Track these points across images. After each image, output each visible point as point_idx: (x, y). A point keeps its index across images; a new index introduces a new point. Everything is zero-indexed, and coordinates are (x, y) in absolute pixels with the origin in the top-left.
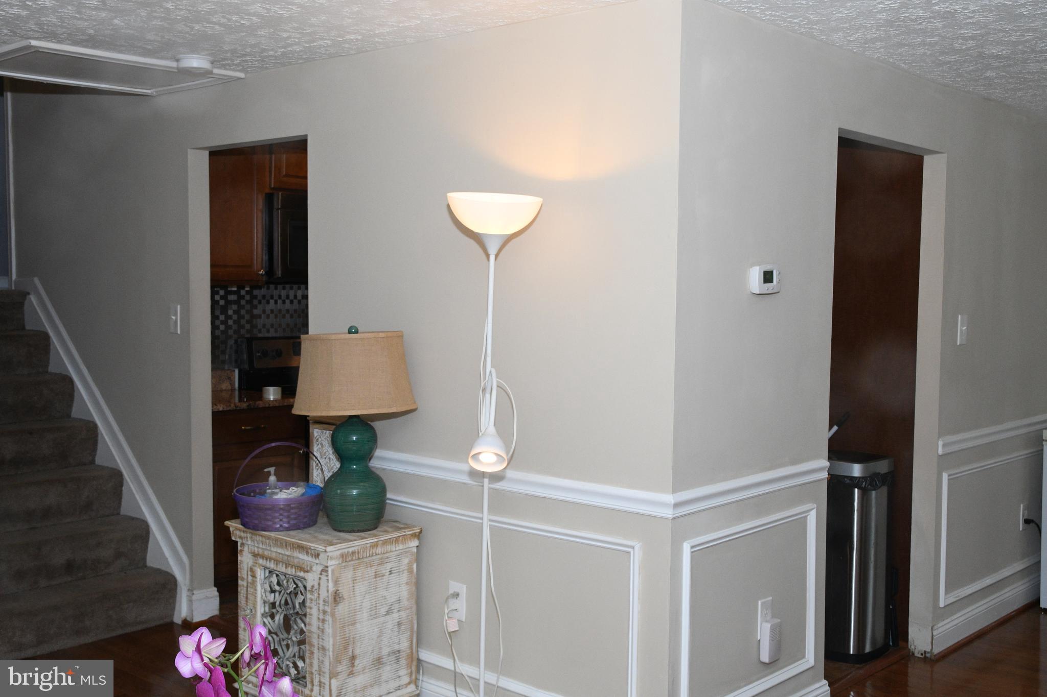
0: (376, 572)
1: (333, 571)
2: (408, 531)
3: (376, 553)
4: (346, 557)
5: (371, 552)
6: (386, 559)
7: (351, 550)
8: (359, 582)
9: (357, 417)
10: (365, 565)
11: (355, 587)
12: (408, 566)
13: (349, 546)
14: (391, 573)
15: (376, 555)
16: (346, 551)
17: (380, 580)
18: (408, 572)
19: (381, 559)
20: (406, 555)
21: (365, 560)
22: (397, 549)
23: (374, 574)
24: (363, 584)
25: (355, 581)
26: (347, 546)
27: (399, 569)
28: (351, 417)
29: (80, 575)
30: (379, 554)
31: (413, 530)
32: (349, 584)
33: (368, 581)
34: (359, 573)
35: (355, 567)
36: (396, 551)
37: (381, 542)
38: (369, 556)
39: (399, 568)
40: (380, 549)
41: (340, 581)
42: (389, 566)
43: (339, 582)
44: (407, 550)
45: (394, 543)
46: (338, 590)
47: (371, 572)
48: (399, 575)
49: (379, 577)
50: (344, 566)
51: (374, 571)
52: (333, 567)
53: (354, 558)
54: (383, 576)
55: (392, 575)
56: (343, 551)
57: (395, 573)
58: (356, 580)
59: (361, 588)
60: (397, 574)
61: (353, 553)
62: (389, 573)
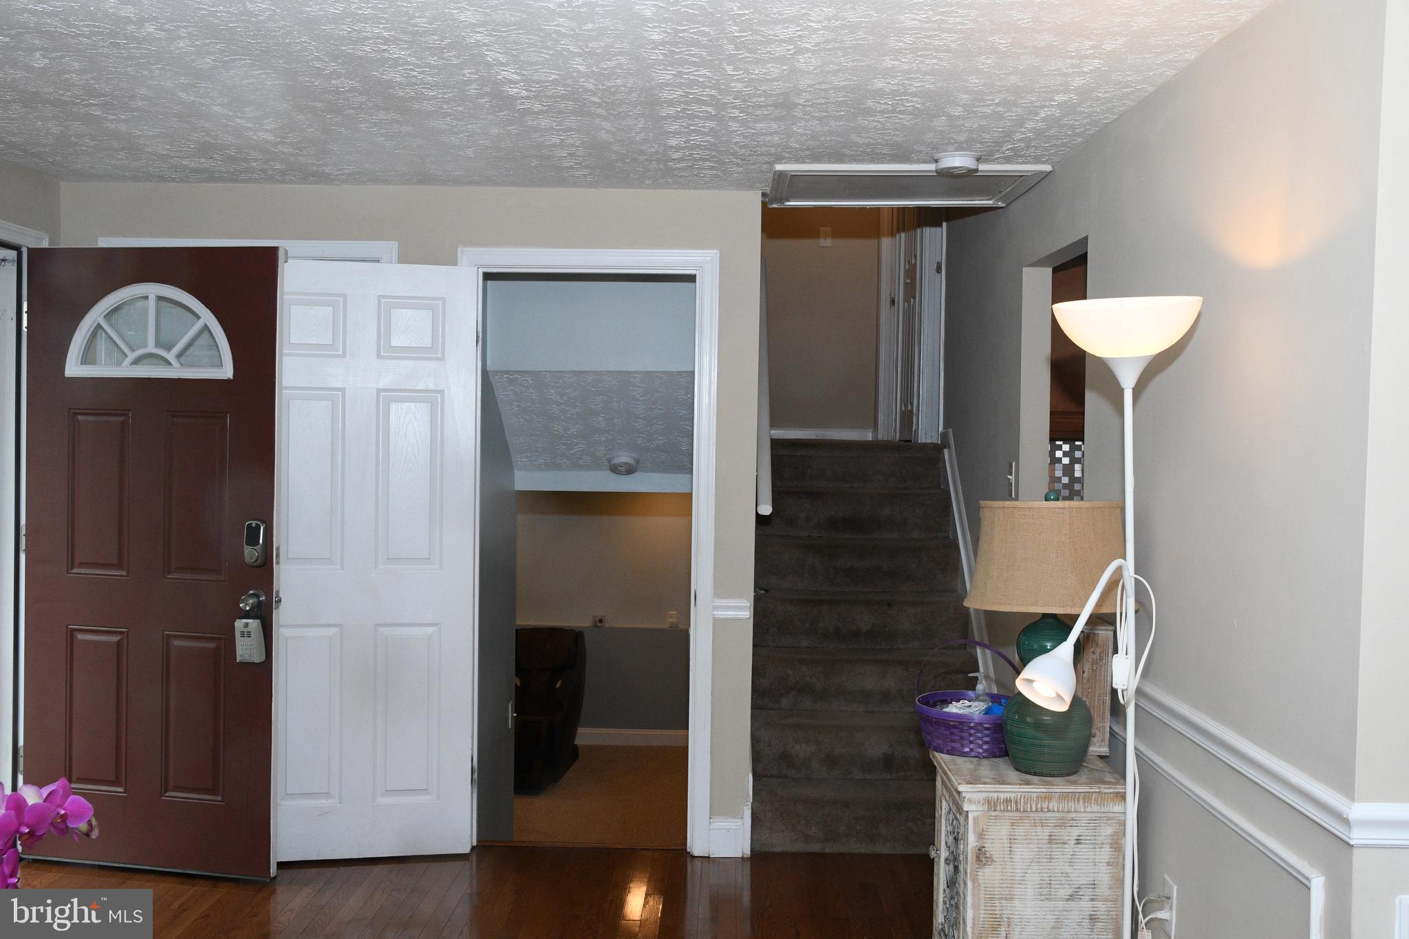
0: (1050, 836)
1: (976, 819)
2: (1105, 788)
3: (1048, 808)
4: (995, 804)
5: (1039, 806)
6: (1070, 820)
7: (1002, 796)
8: (1019, 843)
9: (1054, 616)
10: (1033, 821)
11: (1012, 849)
12: (1112, 839)
13: (996, 790)
14: (1078, 842)
15: (1049, 811)
16: (995, 795)
17: (1057, 848)
18: (1111, 848)
19: (1062, 819)
20: (1109, 822)
21: (1032, 815)
22: (1089, 809)
23: (1048, 837)
24: (1027, 848)
25: (1013, 841)
26: (993, 790)
27: (1096, 840)
28: (1045, 616)
29: (902, 774)
30: (1054, 811)
31: (1115, 788)
32: (1003, 843)
33: (1038, 846)
34: (1020, 831)
35: (1014, 821)
36: (1085, 812)
37: (1057, 795)
38: (1037, 811)
39: (1095, 838)
40: (1056, 804)
41: (987, 835)
42: (1075, 832)
43: (986, 837)
44: (1111, 815)
45: (1081, 801)
46: (984, 847)
47: (1044, 833)
48: (1095, 848)
49: (1056, 844)
50: (996, 816)
51: (1048, 834)
52: (976, 814)
53: (1009, 808)
54: (1064, 843)
55: (1080, 846)
56: (991, 795)
57: (1086, 844)
58: (1014, 839)
59: (1023, 852)
60: (1092, 846)
61: (1008, 801)
62: (1075, 842)
